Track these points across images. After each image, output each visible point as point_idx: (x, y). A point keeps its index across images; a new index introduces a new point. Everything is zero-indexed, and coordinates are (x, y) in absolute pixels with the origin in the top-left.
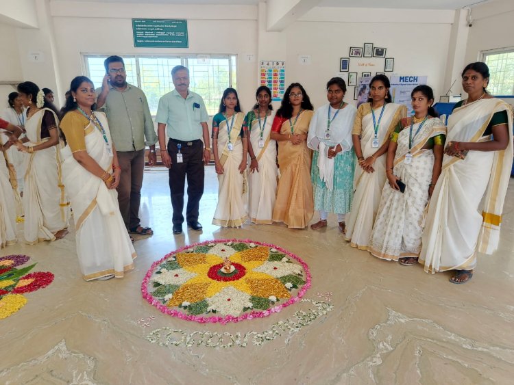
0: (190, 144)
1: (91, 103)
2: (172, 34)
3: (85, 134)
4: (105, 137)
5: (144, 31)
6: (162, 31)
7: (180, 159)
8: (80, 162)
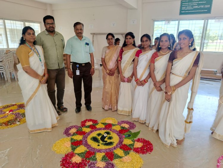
0: (83, 65)
1: (33, 41)
2: (202, 6)
3: (29, 57)
4: (40, 59)
5: (186, 6)
6: (197, 5)
7: (78, 73)
8: (26, 72)
